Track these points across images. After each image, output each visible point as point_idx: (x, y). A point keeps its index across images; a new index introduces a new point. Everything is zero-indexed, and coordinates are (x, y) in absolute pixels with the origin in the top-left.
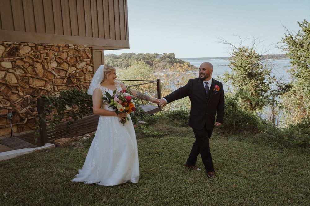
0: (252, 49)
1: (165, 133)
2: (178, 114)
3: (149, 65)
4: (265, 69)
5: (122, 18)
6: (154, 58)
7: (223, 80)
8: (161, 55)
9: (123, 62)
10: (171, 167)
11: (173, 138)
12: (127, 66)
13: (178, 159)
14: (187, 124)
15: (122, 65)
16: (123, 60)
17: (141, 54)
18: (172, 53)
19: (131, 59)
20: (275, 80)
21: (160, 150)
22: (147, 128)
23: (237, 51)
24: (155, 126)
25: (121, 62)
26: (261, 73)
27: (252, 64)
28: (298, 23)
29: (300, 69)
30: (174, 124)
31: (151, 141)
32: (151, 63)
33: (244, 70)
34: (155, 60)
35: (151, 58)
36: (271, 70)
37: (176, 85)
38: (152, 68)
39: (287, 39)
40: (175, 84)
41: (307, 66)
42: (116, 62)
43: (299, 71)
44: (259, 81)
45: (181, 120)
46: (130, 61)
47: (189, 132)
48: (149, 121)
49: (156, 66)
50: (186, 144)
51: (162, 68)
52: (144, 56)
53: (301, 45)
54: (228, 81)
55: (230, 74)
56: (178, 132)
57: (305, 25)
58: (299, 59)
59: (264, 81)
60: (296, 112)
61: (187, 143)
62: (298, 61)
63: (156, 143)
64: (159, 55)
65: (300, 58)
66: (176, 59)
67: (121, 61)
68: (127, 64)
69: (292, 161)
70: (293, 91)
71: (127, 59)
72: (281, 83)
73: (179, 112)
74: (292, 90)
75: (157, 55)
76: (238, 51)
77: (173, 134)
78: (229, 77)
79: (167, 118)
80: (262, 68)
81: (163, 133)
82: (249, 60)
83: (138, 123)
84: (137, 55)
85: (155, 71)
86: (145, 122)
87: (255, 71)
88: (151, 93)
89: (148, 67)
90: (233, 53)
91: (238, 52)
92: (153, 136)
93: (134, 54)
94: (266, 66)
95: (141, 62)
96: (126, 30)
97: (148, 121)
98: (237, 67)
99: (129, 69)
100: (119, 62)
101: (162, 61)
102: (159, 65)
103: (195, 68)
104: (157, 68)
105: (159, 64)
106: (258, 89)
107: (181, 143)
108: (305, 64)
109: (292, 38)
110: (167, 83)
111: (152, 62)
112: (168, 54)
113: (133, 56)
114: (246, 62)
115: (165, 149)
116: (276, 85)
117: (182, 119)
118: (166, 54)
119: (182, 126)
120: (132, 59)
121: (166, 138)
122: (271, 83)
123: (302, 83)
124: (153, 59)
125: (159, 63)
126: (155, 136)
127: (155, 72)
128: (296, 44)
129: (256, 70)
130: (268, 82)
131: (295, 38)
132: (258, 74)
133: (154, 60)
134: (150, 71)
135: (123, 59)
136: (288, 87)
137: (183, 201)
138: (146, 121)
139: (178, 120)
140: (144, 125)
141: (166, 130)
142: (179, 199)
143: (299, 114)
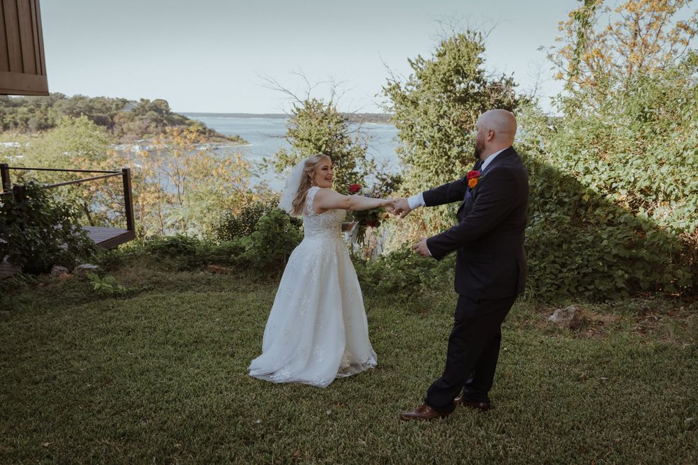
0: (330, 104)
1: (142, 286)
2: (172, 245)
3: (105, 125)
4: (356, 146)
5: (24, 20)
6: (118, 108)
7: (274, 166)
8: (136, 102)
9: (31, 115)
10: (152, 353)
11: (161, 295)
12: (44, 127)
13: (169, 336)
14: (191, 266)
15: (29, 123)
16: (31, 111)
17: (81, 98)
18: (164, 99)
19: (55, 108)
20: (375, 167)
21: (131, 323)
22: (101, 278)
23: (302, 107)
24: (121, 272)
25: (26, 116)
26: (348, 153)
27: (330, 134)
28: (409, 60)
29: (414, 149)
30: (163, 267)
31: (111, 305)
32: (110, 120)
33: (314, 148)
34: (120, 114)
35: (108, 109)
36: (367, 148)
37: (171, 176)
38: (112, 133)
39: (390, 90)
40: (168, 174)
41: (425, 142)
42: (11, 114)
43: (413, 152)
44: (344, 170)
45: (179, 258)
46: (50, 114)
47: (195, 281)
48: (105, 264)
49: (122, 129)
50: (186, 306)
51: (137, 135)
52: (91, 104)
53: (415, 103)
54: (285, 170)
55: (288, 155)
56: (171, 283)
57: (420, 65)
58: (411, 130)
59: (355, 170)
60: (411, 230)
61: (189, 303)
62: (410, 134)
63: (121, 309)
64: (128, 102)
65: (413, 128)
66: (172, 114)
67: (24, 114)
68: (43, 121)
69: (373, 319)
70: (405, 189)
71: (43, 108)
72: (385, 174)
73: (174, 240)
74: (402, 187)
75: (125, 102)
76: (304, 108)
77: (159, 289)
78: (287, 161)
79: (147, 254)
80: (350, 144)
81: (137, 288)
82: (325, 127)
83: (80, 269)
84: (70, 100)
85: (122, 140)
86: (95, 267)
87: (336, 150)
88: (111, 195)
89: (100, 132)
90: (292, 111)
91: (304, 110)
92: (116, 295)
93: (62, 97)
94: (357, 139)
95: (81, 121)
96: (37, 49)
97: (103, 264)
98: (302, 140)
99: (49, 135)
100: (19, 116)
101: (137, 118)
102: (131, 127)
103: (218, 136)
104: (126, 133)
105: (131, 125)
106: (343, 185)
107: (176, 305)
108: (422, 139)
109: (399, 87)
110: (151, 172)
111: (112, 117)
112: (151, 101)
113: (59, 102)
114: (318, 130)
115: (142, 320)
116: (377, 177)
117: (182, 255)
118: (148, 101)
119: (182, 270)
120: (58, 109)
121: (145, 298)
122: (367, 174)
123: (417, 175)
124: (115, 112)
125: (131, 121)
126: (120, 295)
127: (120, 144)
128: (406, 100)
129: (339, 147)
130: (362, 173)
131: (406, 88)
132: (343, 156)
133: (116, 114)
134: (105, 143)
135: (32, 107)
136: (398, 180)
137: (172, 407)
138: (97, 264)
139: (173, 256)
140: (94, 272)
141: (145, 281)
142: (165, 406)
143: (415, 233)
